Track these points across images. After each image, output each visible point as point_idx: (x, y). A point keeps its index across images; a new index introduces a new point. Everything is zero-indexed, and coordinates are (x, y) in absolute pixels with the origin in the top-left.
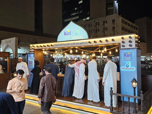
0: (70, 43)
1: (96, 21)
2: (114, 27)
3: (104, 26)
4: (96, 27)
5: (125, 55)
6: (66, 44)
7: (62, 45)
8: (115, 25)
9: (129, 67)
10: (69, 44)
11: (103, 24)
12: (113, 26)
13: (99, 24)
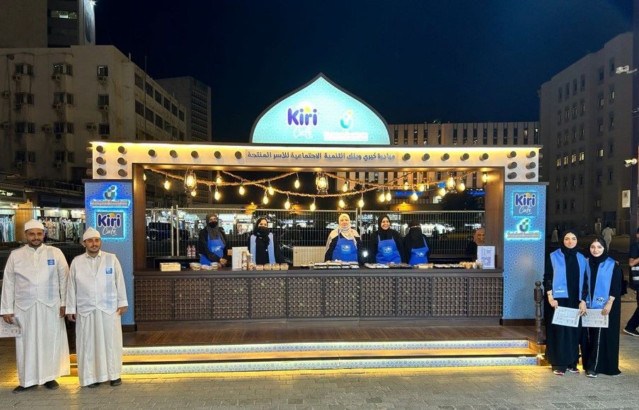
0: (323, 156)
1: (17, 60)
2: (107, 97)
3: (58, 84)
4: (18, 84)
5: (518, 200)
6: (306, 156)
7: (285, 156)
8: (110, 91)
9: (527, 232)
10: (317, 157)
11: (54, 78)
12: (103, 92)
13: (30, 73)
